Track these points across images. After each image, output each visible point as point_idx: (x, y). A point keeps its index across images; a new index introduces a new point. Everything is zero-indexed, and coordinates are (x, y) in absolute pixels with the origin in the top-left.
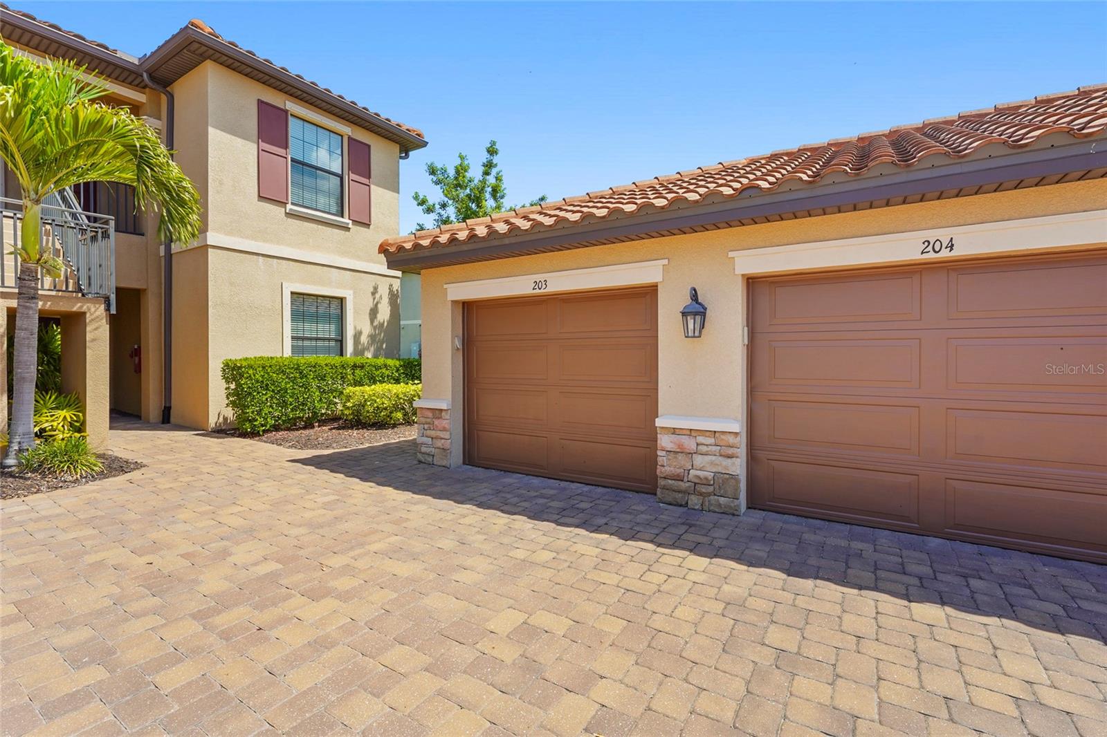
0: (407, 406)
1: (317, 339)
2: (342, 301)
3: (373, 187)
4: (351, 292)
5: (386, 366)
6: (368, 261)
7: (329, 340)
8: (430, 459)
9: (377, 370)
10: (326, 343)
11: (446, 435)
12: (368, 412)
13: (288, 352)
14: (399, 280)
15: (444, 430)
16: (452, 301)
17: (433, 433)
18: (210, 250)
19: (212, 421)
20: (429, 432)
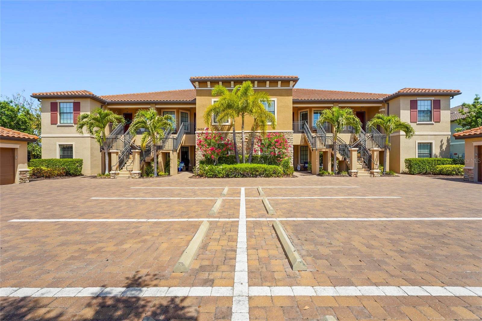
0: (457, 170)
1: (424, 154)
2: (431, 143)
3: (441, 111)
4: (434, 141)
5: (447, 161)
6: (439, 132)
7: (427, 154)
8: (468, 180)
9: (444, 161)
10: (426, 155)
11: (473, 174)
12: (444, 171)
13: (417, 157)
14: (450, 136)
15: (472, 173)
16: (475, 146)
17: (469, 174)
18: (401, 136)
19: (401, 172)
20: (467, 174)
